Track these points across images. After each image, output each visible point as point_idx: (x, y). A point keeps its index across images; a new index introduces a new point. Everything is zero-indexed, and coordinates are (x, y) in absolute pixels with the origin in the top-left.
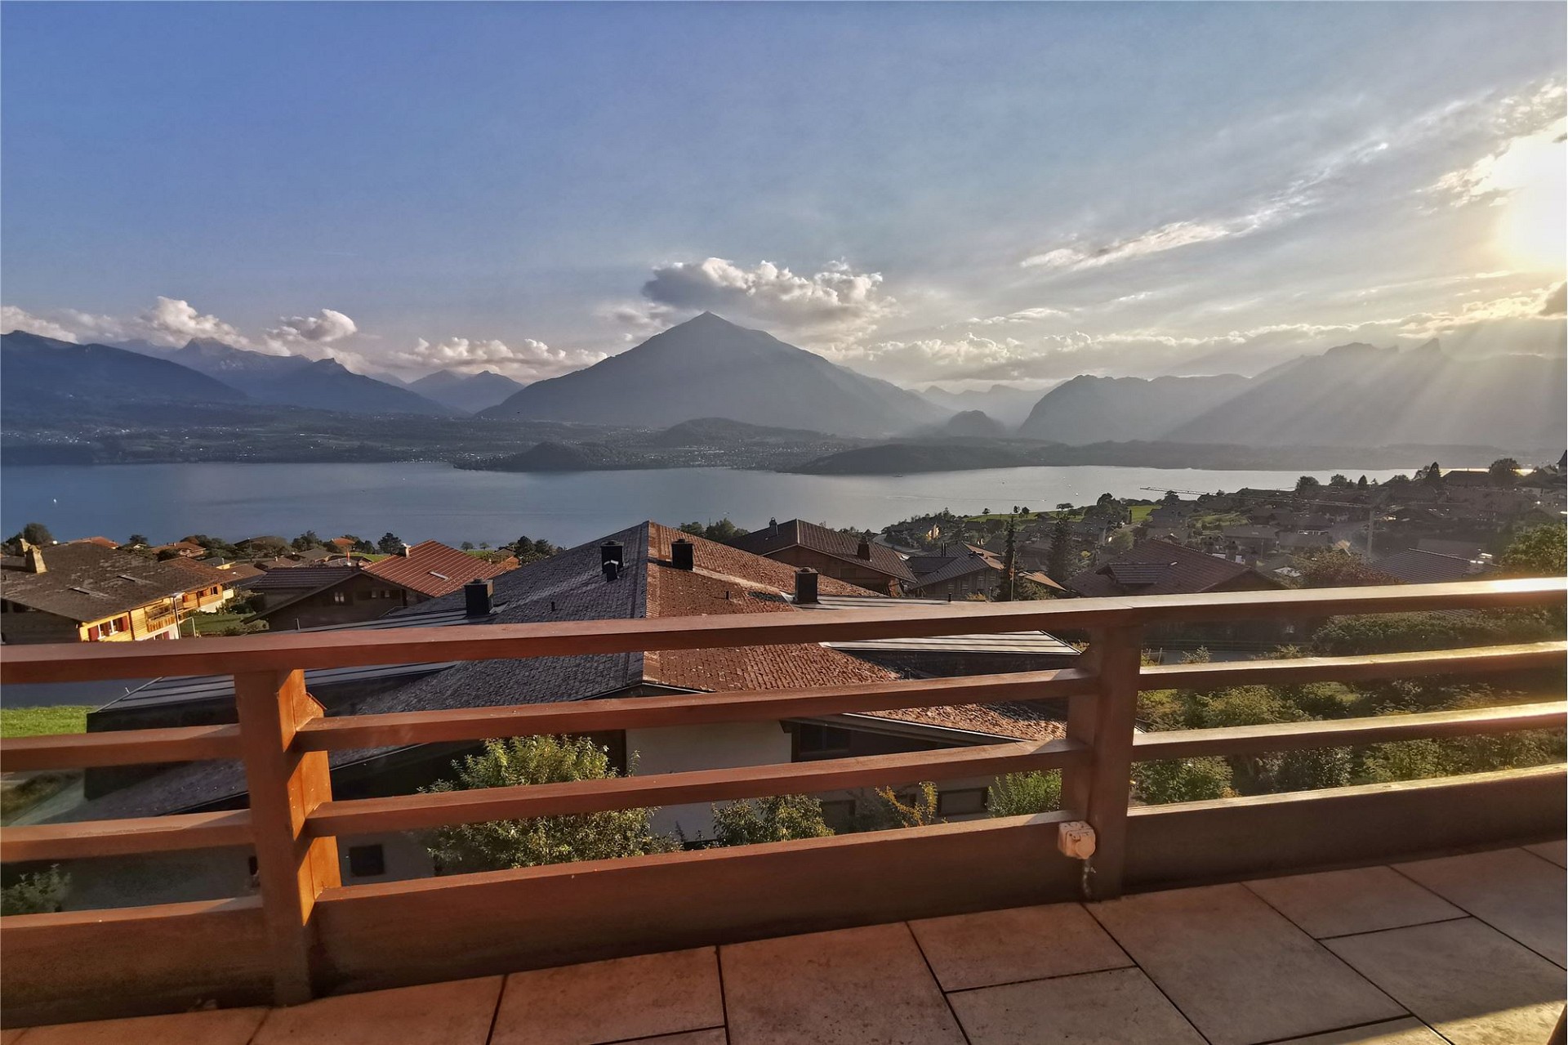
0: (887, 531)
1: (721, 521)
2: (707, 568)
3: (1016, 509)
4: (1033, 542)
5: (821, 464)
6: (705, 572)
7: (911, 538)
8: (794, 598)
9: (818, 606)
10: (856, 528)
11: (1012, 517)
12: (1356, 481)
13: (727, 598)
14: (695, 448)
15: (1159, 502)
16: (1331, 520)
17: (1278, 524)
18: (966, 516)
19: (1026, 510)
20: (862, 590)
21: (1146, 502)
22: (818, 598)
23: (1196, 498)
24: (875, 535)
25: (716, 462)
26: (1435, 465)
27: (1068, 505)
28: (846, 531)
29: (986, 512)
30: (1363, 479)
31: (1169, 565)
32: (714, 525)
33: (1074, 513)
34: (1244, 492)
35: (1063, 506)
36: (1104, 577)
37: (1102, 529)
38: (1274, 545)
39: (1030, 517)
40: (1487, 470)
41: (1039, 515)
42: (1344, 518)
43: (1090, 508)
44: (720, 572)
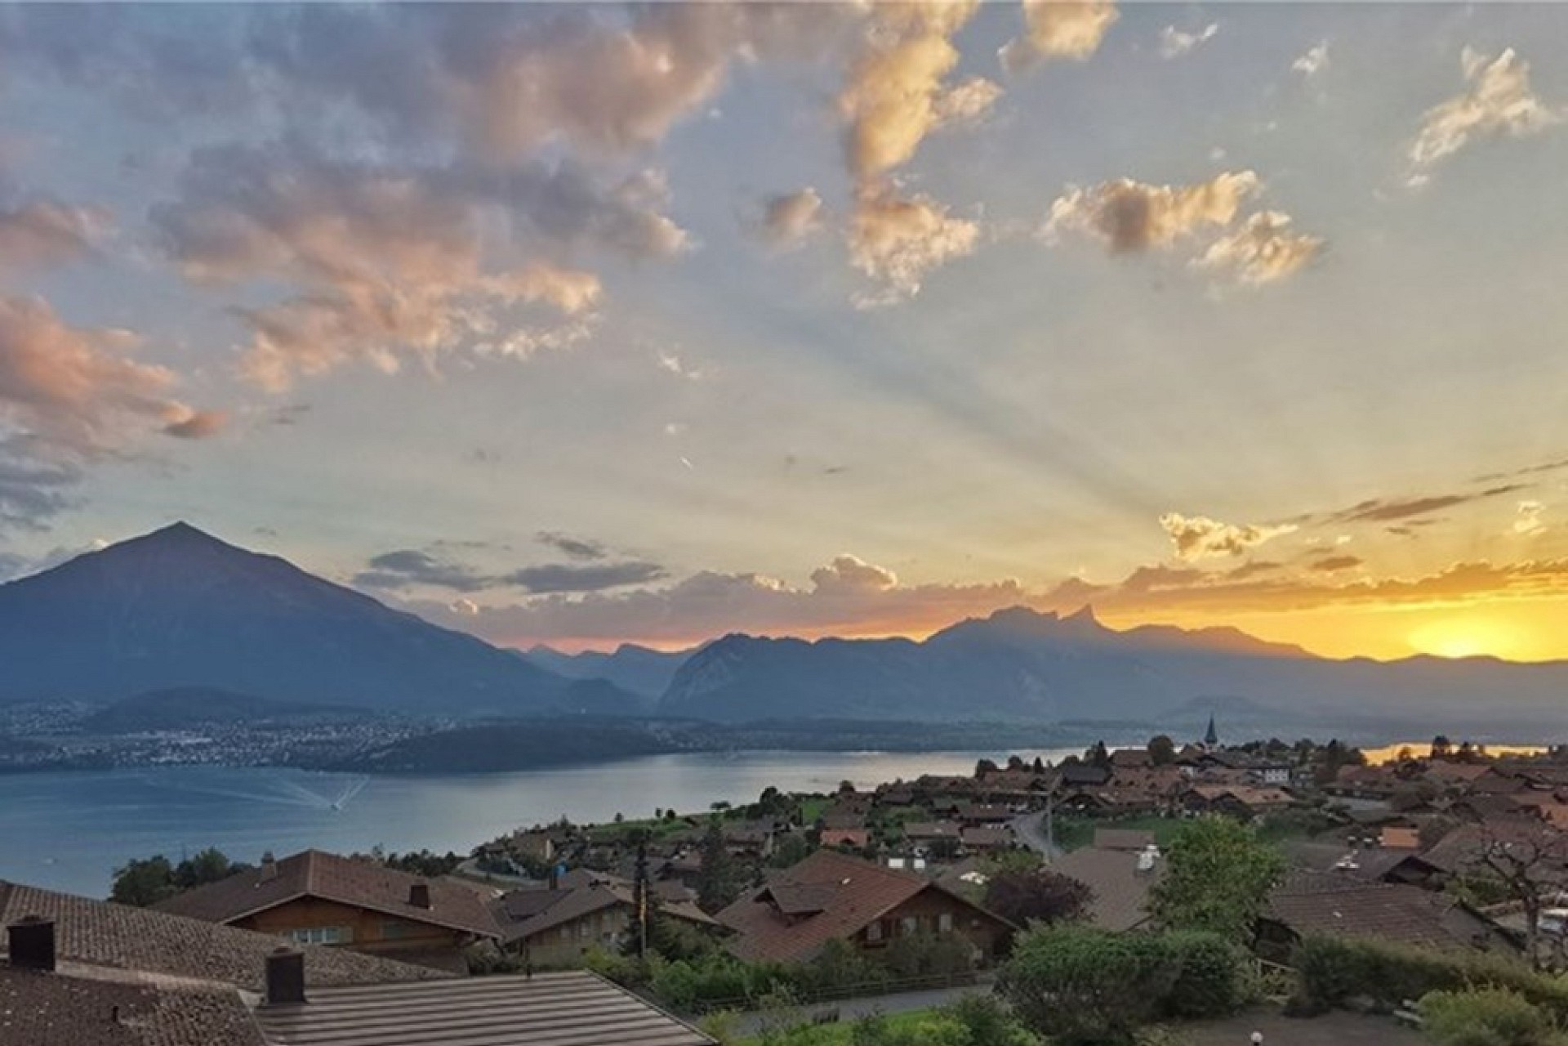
0: (481, 852)
1: (203, 853)
2: (90, 961)
3: (658, 812)
4: (683, 857)
5: (375, 756)
6: (83, 971)
7: (515, 861)
8: (262, 1000)
9: (307, 1008)
10: (431, 851)
11: (653, 823)
12: (1032, 763)
13: (114, 1018)
14: (160, 734)
15: (833, 795)
16: (1012, 811)
17: (961, 819)
18: (591, 826)
19: (671, 814)
20: (399, 967)
21: (818, 797)
22: (307, 993)
23: (873, 789)
24: (462, 859)
25: (199, 757)
26: (1101, 744)
27: (725, 805)
28: (415, 856)
29: (619, 817)
30: (1038, 761)
31: (841, 883)
32: (191, 858)
33: (732, 815)
34: (925, 780)
35: (719, 806)
36: (764, 905)
37: (767, 835)
38: (959, 843)
39: (677, 823)
40: (1144, 748)
41: (688, 819)
42: (1024, 807)
43: (753, 807)
44: (118, 966)
